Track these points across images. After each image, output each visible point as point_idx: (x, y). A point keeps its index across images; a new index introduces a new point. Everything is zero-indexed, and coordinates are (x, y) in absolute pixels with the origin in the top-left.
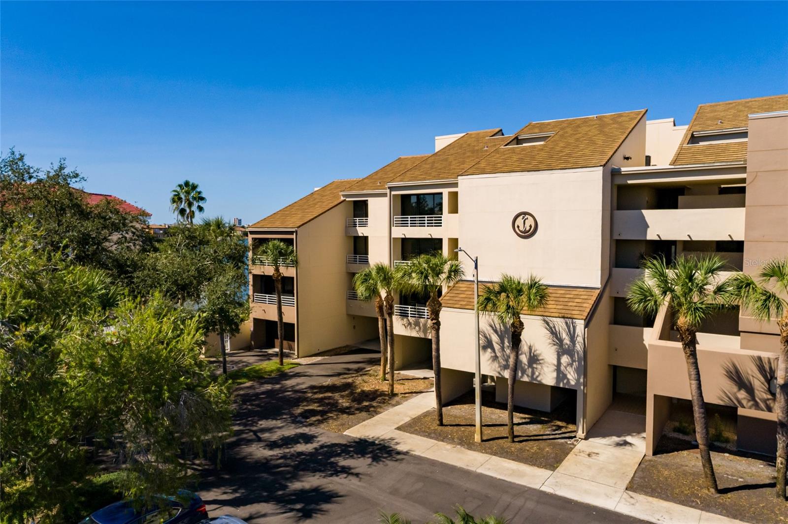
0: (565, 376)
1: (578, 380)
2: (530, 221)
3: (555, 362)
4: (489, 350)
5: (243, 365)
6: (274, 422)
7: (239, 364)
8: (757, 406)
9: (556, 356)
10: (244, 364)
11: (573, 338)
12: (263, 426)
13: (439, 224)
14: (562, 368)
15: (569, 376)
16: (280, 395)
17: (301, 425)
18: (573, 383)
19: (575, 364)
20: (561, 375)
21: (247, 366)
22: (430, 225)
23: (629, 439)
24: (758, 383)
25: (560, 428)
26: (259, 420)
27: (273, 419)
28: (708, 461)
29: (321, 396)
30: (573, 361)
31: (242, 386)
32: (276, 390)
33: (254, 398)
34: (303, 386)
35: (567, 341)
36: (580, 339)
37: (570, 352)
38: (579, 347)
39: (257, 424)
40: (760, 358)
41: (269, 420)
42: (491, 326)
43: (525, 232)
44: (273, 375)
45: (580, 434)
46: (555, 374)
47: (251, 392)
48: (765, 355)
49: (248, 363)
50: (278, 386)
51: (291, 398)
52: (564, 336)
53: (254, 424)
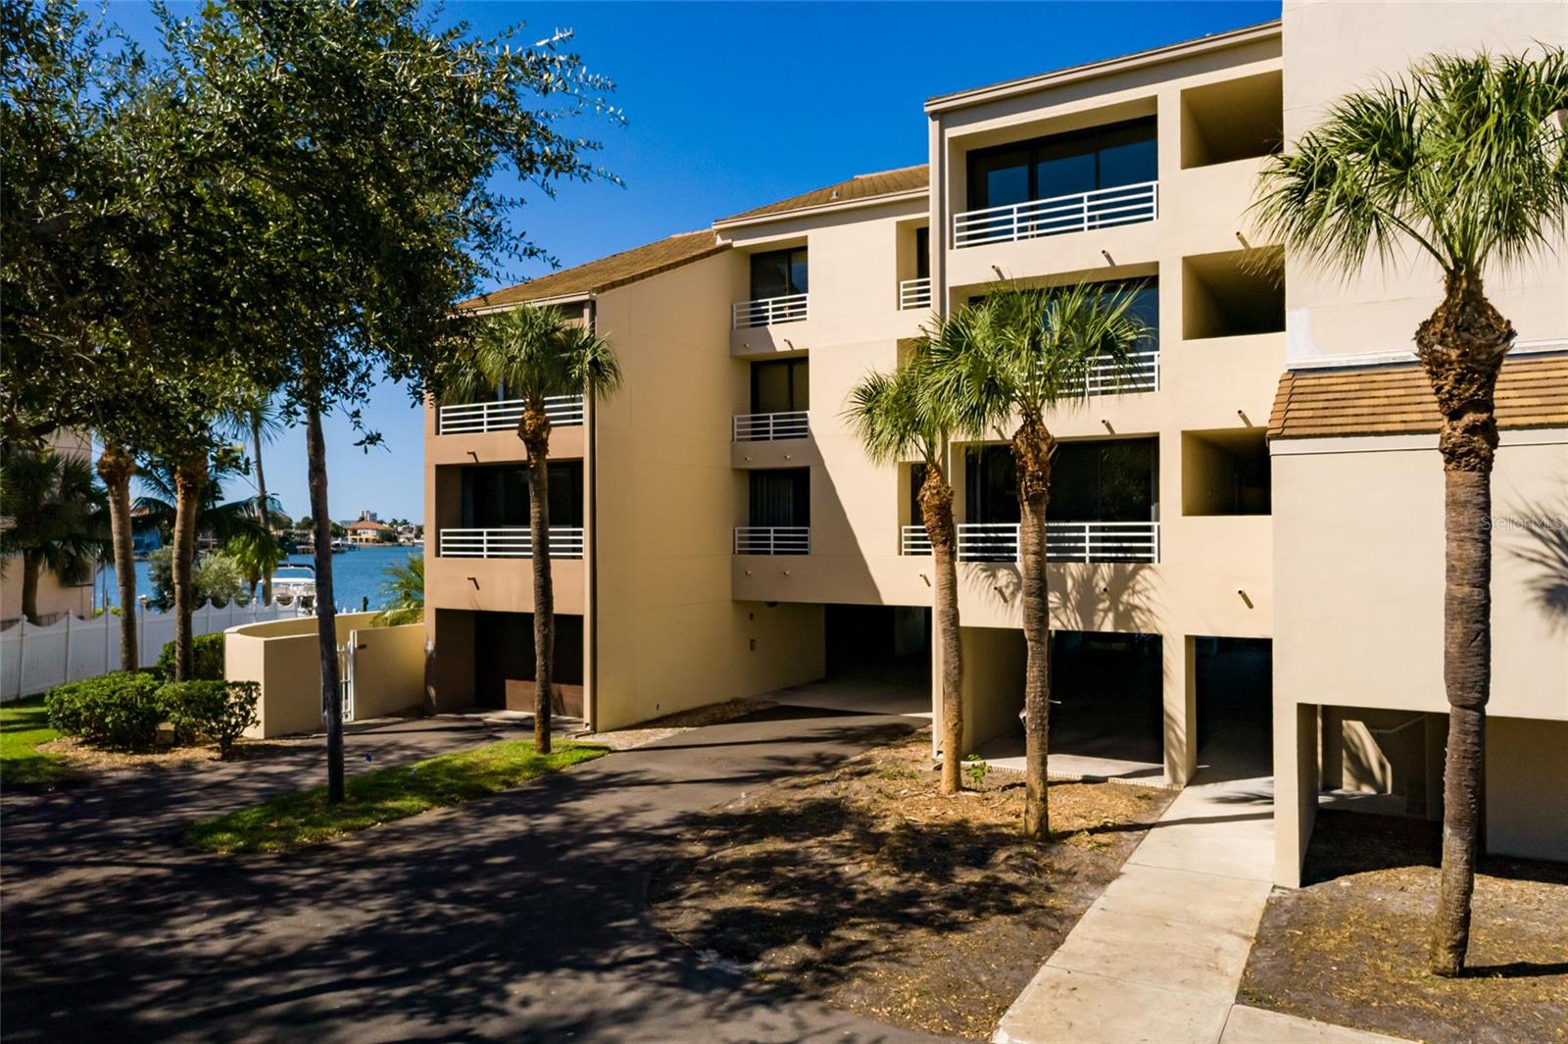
5: (404, 758)
6: (588, 982)
7: (389, 753)
10: (408, 753)
12: (535, 1010)
16: (573, 853)
17: (735, 997)
21: (417, 758)
26: (508, 977)
27: (581, 966)
29: (750, 850)
31: (406, 822)
32: (547, 837)
33: (462, 868)
34: (656, 818)
39: (504, 996)
41: (562, 972)
44: (522, 782)
47: (445, 842)
49: (422, 749)
50: (551, 821)
51: (626, 862)
53: (489, 1001)
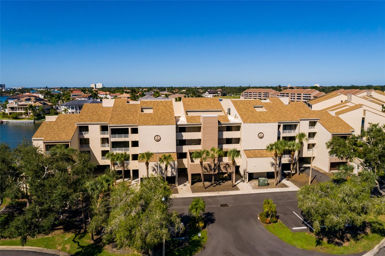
0: (173, 174)
1: (176, 174)
2: (159, 137)
3: (171, 171)
4: (155, 171)
8: (208, 172)
9: (171, 170)
11: (174, 165)
13: (128, 137)
14: (173, 172)
15: (174, 174)
18: (175, 175)
19: (175, 171)
20: (172, 173)
22: (125, 137)
23: (185, 184)
24: (208, 168)
25: (171, 185)
28: (204, 184)
30: (175, 170)
35: (173, 166)
36: (176, 165)
37: (174, 168)
38: (176, 167)
40: (208, 164)
42: (155, 165)
43: (158, 140)
45: (177, 185)
46: (171, 174)
48: (209, 163)
52: (173, 165)
